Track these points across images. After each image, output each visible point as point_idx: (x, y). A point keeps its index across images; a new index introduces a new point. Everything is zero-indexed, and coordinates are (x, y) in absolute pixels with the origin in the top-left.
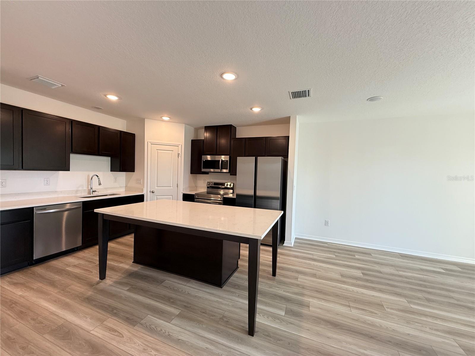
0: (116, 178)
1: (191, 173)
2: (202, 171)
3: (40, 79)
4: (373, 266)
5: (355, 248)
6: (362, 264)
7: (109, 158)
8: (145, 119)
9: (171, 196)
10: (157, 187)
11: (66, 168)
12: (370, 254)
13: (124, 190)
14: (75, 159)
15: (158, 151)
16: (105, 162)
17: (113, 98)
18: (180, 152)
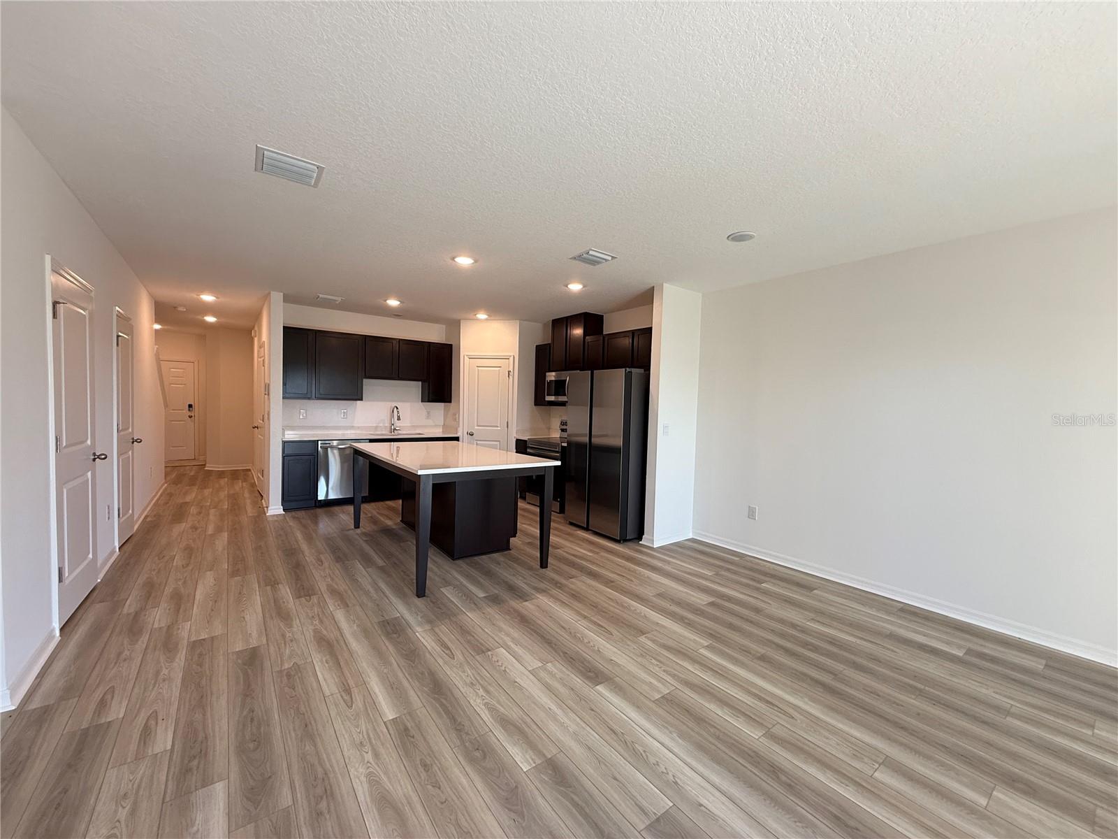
0: (428, 413)
1: (535, 405)
2: (546, 399)
3: (322, 298)
4: (765, 602)
5: (797, 574)
6: (745, 594)
7: (420, 383)
8: (461, 321)
9: (498, 443)
10: (478, 426)
11: (359, 398)
12: (810, 589)
13: (441, 430)
14: (369, 385)
15: (479, 368)
16: (414, 388)
17: (393, 303)
18: (511, 369)
